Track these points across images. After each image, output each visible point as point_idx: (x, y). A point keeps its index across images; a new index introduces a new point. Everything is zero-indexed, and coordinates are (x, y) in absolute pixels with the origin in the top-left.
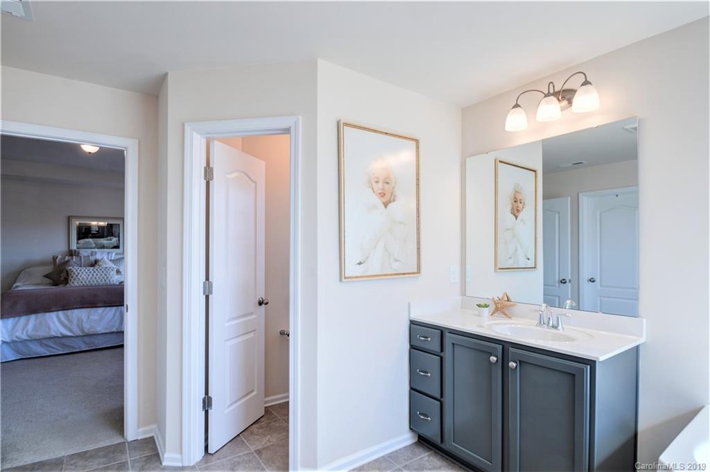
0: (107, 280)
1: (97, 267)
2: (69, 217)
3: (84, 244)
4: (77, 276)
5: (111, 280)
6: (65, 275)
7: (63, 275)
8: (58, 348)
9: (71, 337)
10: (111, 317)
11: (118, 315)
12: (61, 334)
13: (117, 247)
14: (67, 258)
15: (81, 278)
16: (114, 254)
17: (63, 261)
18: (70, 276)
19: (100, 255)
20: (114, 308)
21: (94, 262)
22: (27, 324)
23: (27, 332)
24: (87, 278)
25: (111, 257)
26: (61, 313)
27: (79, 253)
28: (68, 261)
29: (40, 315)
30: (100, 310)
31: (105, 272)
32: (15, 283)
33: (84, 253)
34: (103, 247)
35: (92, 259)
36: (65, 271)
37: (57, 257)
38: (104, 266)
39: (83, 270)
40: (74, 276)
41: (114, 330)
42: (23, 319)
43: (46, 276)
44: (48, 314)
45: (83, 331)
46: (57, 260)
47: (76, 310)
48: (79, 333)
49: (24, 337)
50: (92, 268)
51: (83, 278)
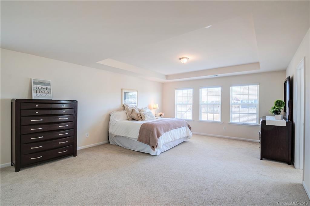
2: (122, 89)
3: (126, 101)
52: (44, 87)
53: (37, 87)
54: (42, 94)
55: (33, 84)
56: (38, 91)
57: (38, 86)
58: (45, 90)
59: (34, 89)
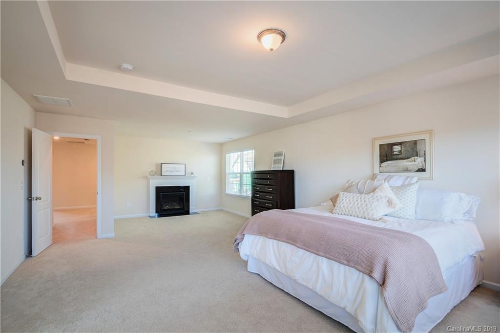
2: (373, 139)
3: (386, 167)
10: (310, 265)
11: (315, 266)
13: (422, 170)
20: (313, 255)
34: (407, 171)
48: (284, 271)
52: (279, 158)
54: (276, 165)
57: (276, 158)
58: (279, 161)
59: (273, 161)
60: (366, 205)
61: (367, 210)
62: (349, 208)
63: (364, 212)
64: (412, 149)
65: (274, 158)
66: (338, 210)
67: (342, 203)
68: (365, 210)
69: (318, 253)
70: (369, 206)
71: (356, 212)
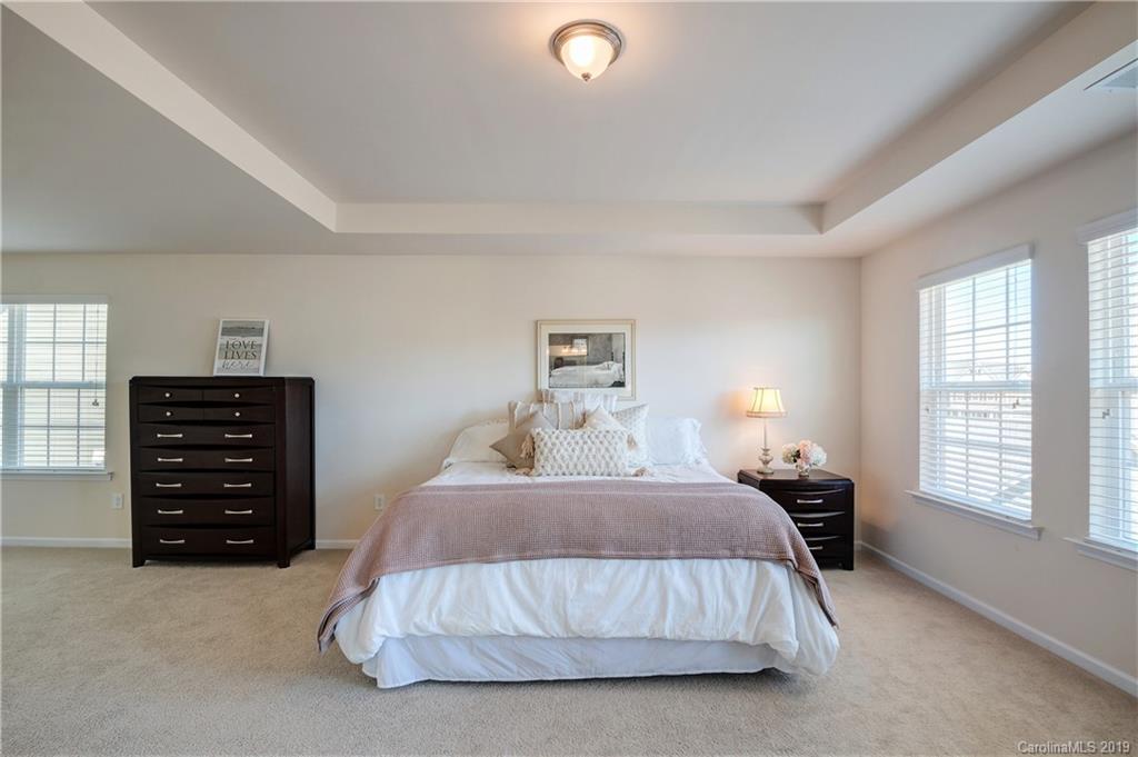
0: (612, 465)
1: (588, 429)
2: (536, 323)
3: (560, 377)
4: (551, 451)
5: (620, 465)
6: (529, 444)
7: (526, 446)
8: (510, 665)
9: (539, 637)
10: (637, 588)
11: (652, 585)
12: (516, 628)
13: (620, 384)
14: (533, 408)
15: (557, 457)
16: (616, 398)
17: (525, 413)
18: (537, 451)
19: (593, 400)
20: (644, 563)
21: (581, 417)
22: (440, 589)
23: (439, 614)
24: (571, 457)
25: (611, 405)
26: (515, 566)
27: (553, 397)
28: (533, 415)
29: (469, 568)
30: (609, 566)
31: (606, 443)
32: (448, 456)
33: (562, 396)
34: (596, 384)
35: (578, 409)
36: (528, 438)
37: (516, 405)
38: (603, 427)
39: (561, 438)
40: (546, 450)
41: (645, 632)
42: (433, 574)
43: (495, 447)
44: (486, 568)
45: (566, 626)
46: (516, 412)
47: (550, 561)
48: (558, 630)
49: (434, 629)
50: (579, 432)
51: (563, 457)
52: (248, 340)
53: (231, 342)
54: (237, 362)
55: (222, 334)
56: (230, 355)
57: (231, 339)
58: (248, 349)
59: (220, 349)
60: (607, 450)
61: (611, 458)
62: (575, 459)
63: (607, 464)
64: (605, 348)
65: (222, 340)
66: (549, 469)
67: (555, 451)
68: (608, 459)
69: (665, 553)
70: (612, 451)
71: (591, 466)
